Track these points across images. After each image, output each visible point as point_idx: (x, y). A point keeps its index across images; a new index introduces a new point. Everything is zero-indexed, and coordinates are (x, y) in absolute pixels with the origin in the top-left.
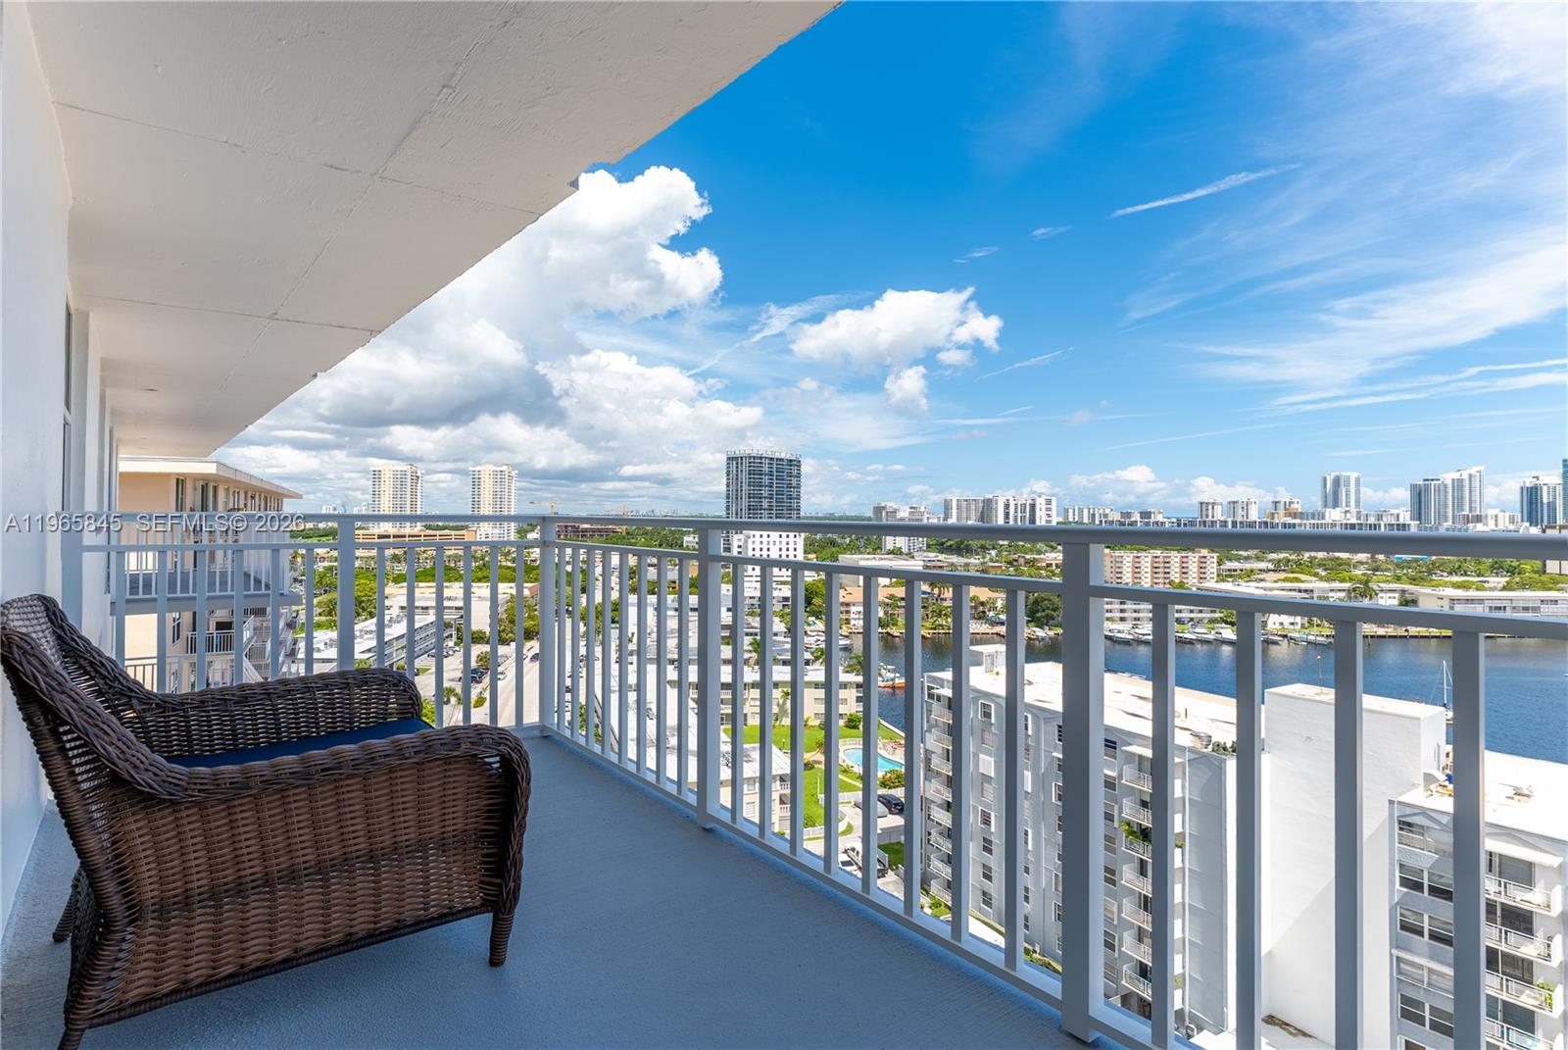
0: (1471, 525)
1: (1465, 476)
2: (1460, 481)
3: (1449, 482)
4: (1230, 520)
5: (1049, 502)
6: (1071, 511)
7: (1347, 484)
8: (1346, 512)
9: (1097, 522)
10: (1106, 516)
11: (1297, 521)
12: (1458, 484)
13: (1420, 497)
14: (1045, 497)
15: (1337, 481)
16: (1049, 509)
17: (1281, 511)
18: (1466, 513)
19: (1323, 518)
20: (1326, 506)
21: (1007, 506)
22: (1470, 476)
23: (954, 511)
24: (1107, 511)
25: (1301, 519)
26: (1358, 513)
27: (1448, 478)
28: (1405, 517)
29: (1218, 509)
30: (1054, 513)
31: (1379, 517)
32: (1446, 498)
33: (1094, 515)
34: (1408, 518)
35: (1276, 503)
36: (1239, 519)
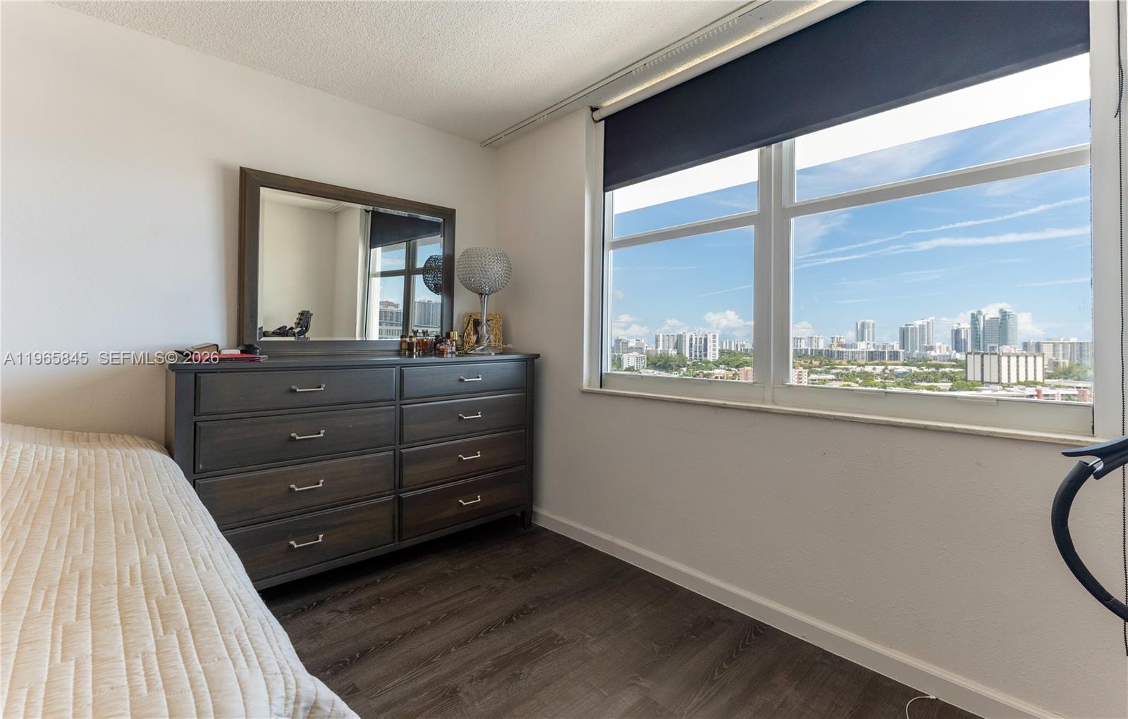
0: (928, 352)
1: (926, 323)
2: (923, 326)
3: (917, 326)
4: (809, 349)
5: (714, 337)
6: (724, 343)
7: (869, 327)
8: (868, 344)
9: (739, 350)
10: (744, 346)
11: (844, 349)
12: (922, 327)
13: (904, 333)
14: (712, 334)
15: (863, 325)
16: (714, 342)
17: (835, 343)
18: (926, 345)
19: (857, 348)
20: (858, 341)
21: (691, 340)
22: (928, 323)
23: (661, 342)
24: (744, 343)
25: (846, 347)
26: (874, 345)
27: (918, 323)
28: (897, 348)
29: (803, 341)
30: (717, 344)
31: (884, 347)
32: (916, 336)
33: (737, 345)
34: (898, 348)
35: (833, 338)
36: (814, 348)
